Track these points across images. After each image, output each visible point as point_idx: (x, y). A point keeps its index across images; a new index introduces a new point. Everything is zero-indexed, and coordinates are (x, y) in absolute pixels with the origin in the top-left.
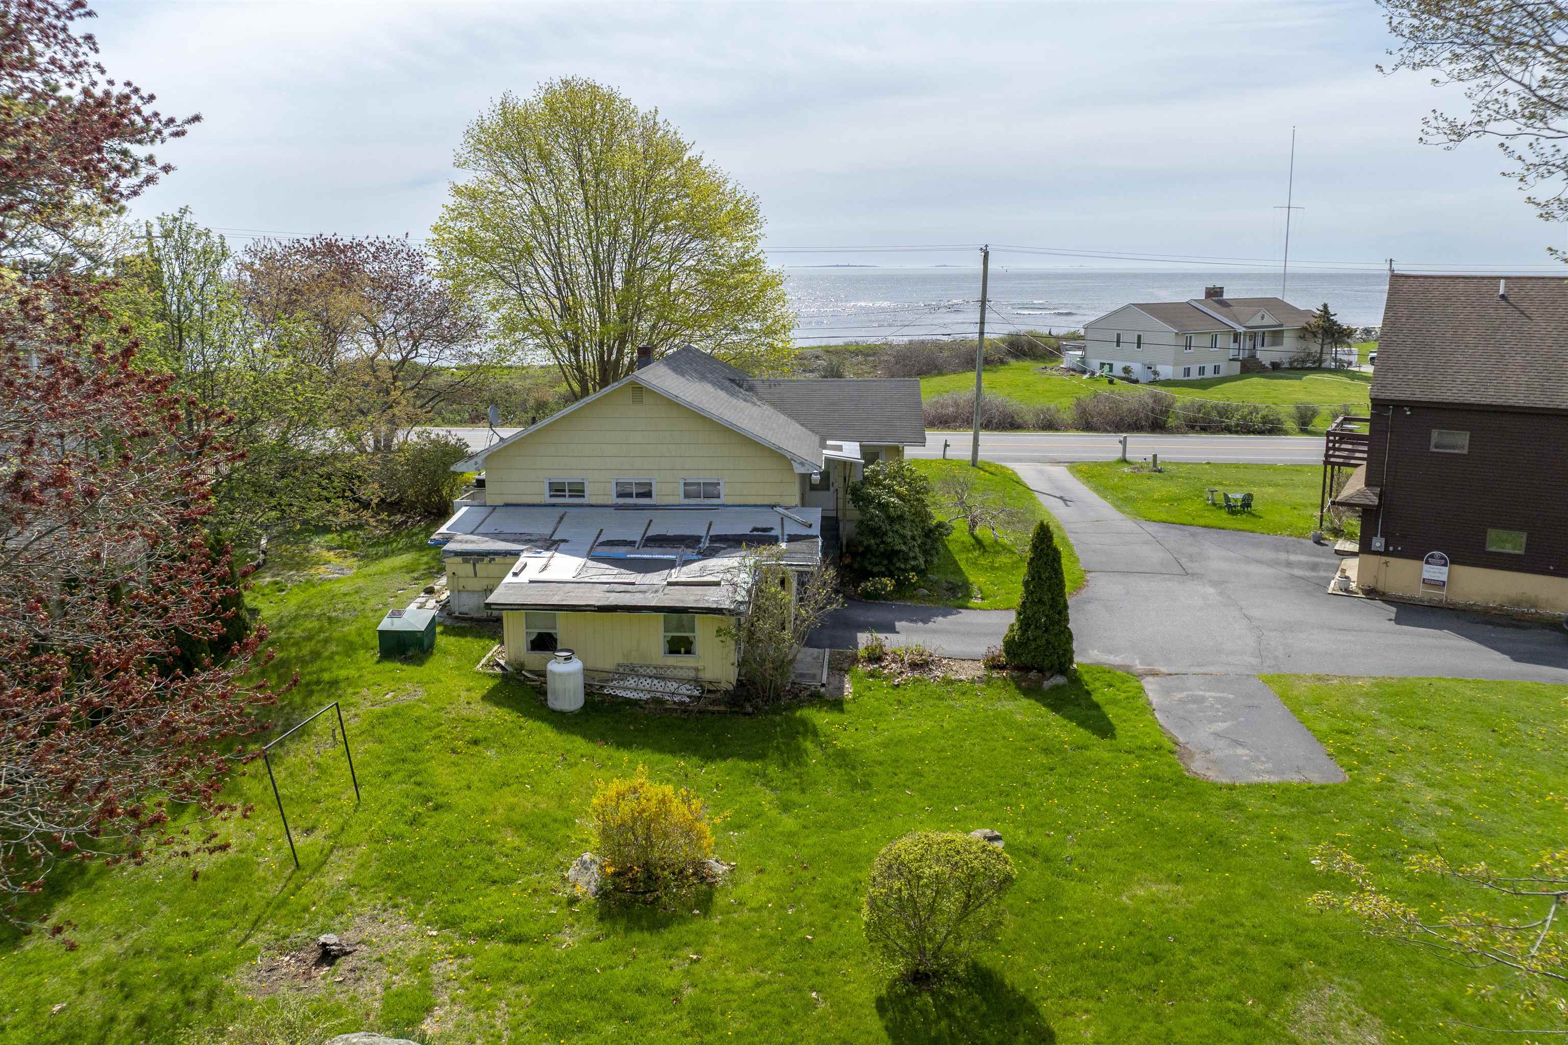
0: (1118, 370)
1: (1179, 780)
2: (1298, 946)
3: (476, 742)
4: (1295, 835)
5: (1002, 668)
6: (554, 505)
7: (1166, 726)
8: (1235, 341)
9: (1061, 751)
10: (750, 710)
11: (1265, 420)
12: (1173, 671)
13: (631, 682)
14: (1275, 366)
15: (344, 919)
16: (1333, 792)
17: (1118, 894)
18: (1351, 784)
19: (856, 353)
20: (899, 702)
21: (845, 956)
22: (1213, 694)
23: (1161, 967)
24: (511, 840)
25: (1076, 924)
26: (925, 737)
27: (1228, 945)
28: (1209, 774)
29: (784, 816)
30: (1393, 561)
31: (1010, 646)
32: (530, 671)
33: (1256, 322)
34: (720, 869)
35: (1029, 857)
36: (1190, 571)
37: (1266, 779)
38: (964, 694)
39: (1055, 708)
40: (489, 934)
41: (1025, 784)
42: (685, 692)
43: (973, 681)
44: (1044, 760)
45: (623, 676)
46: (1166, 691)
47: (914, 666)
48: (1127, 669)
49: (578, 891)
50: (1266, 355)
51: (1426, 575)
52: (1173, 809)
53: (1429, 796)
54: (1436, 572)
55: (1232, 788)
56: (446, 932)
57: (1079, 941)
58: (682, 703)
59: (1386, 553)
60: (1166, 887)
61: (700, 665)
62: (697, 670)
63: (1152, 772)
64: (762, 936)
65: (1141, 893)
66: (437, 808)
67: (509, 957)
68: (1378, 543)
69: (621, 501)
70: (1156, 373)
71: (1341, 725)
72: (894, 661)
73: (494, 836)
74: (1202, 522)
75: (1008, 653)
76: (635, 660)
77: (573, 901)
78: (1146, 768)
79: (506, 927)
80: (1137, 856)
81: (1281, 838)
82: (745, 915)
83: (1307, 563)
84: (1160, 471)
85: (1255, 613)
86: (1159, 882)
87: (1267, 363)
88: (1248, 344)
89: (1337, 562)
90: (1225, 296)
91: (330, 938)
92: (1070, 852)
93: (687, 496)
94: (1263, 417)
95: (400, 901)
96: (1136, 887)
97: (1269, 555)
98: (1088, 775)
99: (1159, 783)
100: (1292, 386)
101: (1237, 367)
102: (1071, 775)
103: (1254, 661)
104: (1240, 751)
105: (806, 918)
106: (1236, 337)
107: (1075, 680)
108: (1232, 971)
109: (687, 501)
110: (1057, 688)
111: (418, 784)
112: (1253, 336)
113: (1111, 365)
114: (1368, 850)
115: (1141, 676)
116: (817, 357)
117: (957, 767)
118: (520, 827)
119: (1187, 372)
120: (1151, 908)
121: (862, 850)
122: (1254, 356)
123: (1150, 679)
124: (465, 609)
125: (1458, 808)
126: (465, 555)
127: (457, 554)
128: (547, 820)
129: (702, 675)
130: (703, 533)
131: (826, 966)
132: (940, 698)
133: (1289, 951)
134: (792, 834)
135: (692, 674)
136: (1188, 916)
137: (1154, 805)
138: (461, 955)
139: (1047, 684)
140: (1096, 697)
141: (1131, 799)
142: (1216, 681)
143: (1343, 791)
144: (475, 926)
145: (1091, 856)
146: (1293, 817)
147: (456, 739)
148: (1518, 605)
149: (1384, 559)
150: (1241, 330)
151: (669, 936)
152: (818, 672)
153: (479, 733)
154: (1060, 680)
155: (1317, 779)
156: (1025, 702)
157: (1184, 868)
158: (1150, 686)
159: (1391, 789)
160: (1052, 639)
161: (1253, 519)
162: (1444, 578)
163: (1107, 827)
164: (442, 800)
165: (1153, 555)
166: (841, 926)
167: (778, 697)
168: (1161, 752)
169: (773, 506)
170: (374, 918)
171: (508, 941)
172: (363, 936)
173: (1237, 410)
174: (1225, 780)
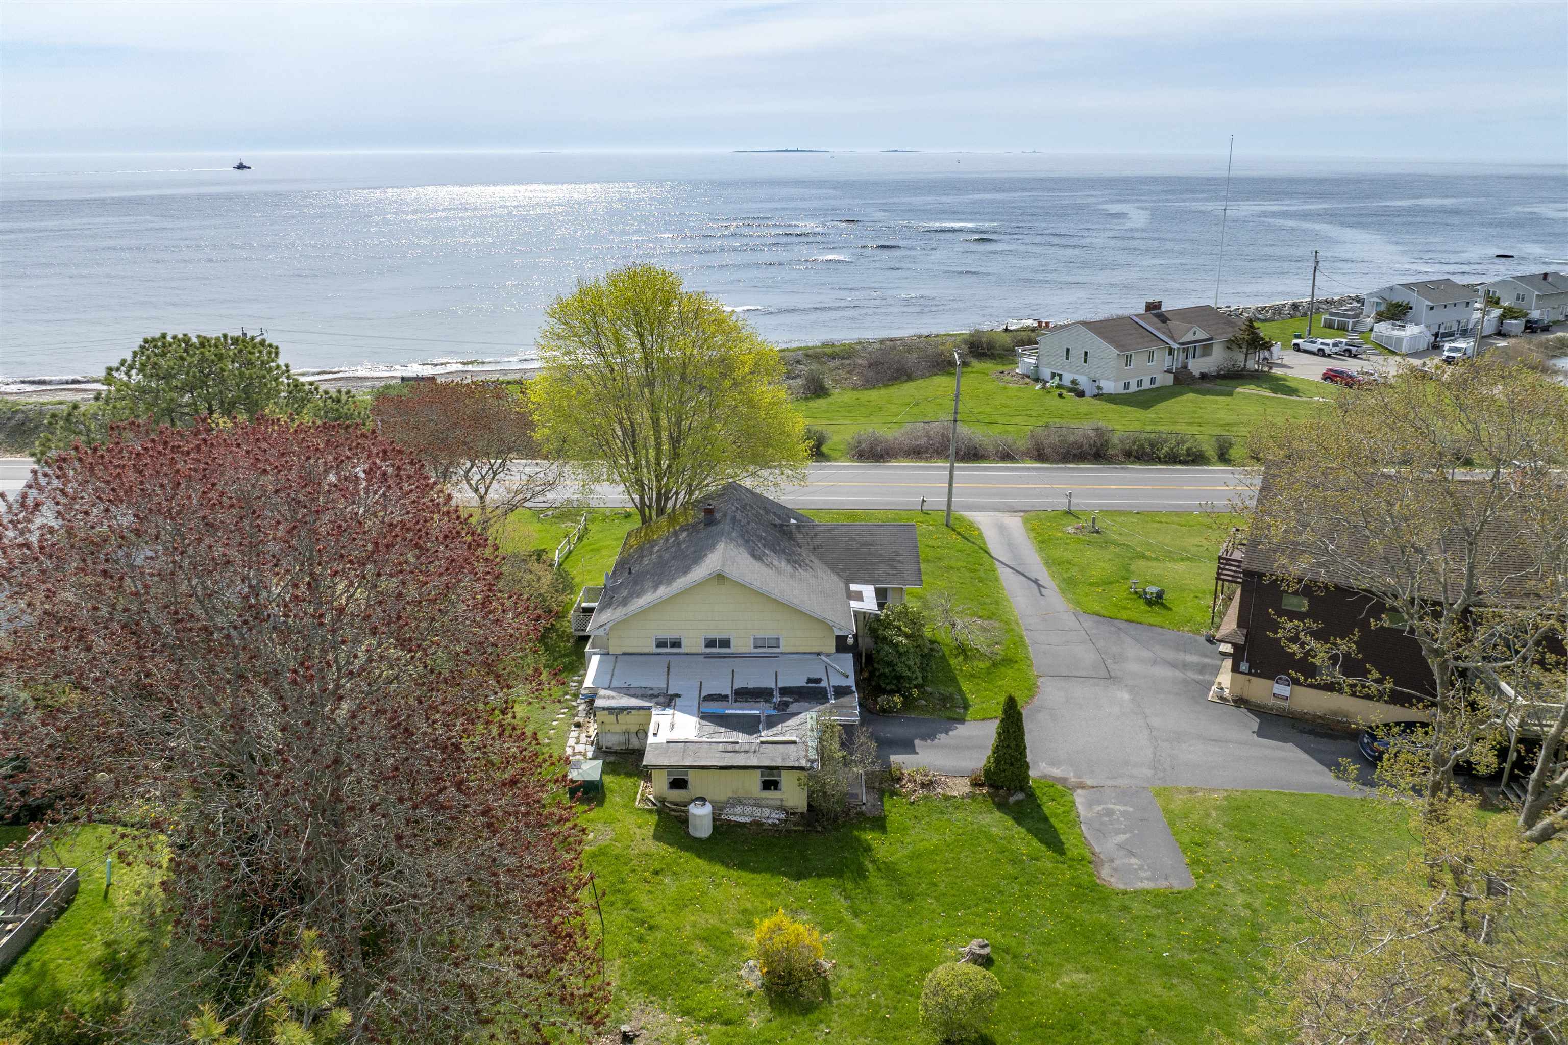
0: (1066, 381)
1: (1094, 887)
2: (1149, 1018)
3: (656, 873)
4: (1157, 933)
5: (982, 785)
6: (659, 654)
7: (1089, 837)
8: (1170, 354)
9: (1022, 861)
10: (819, 829)
11: (1189, 452)
12: (1095, 784)
13: (738, 809)
14: (1204, 377)
15: (626, 1012)
16: (1186, 896)
17: (1054, 982)
18: (1197, 890)
19: (833, 356)
20: (916, 817)
21: (908, 1028)
22: (1122, 808)
23: (1075, 1033)
24: (701, 949)
25: (1031, 1004)
26: (936, 851)
27: (1112, 1017)
28: (1112, 880)
29: (856, 921)
30: (1254, 679)
31: (987, 772)
32: (670, 802)
33: (1189, 337)
34: (828, 966)
35: (1004, 954)
36: (1113, 674)
37: (1147, 885)
38: (957, 808)
39: (1019, 820)
40: (710, 1020)
41: (1000, 892)
42: (776, 816)
43: (963, 798)
44: (1010, 869)
45: (733, 806)
46: (1090, 805)
47: (923, 786)
48: (1063, 781)
49: (751, 986)
50: (1197, 366)
51: (1275, 691)
52: (1089, 912)
53: (1240, 899)
54: (1283, 690)
55: (1125, 893)
56: (686, 1018)
57: (1033, 1015)
58: (775, 824)
59: (1250, 674)
60: (1081, 976)
61: (784, 797)
62: (782, 800)
63: (1077, 881)
64: (861, 1015)
65: (1066, 980)
66: (651, 928)
67: (726, 1034)
68: (1244, 667)
69: (709, 650)
70: (1099, 388)
71: (1197, 839)
72: (909, 781)
73: (691, 948)
74: (1125, 615)
75: (986, 777)
76: (741, 793)
77: (750, 994)
78: (1073, 878)
79: (719, 1014)
80: (1066, 951)
81: (1149, 935)
82: (848, 1001)
83: (1198, 664)
84: (1097, 532)
85: (1155, 722)
86: (1077, 971)
87: (1196, 373)
88: (1182, 356)
89: (1219, 663)
90: (1163, 309)
91: (625, 1028)
92: (1027, 951)
93: (755, 647)
94: (1188, 450)
95: (653, 998)
96: (1064, 975)
97: (1171, 655)
98: (1039, 883)
99: (1081, 891)
100: (1216, 402)
101: (1170, 380)
102: (1028, 883)
103: (1149, 773)
104: (1133, 861)
105: (883, 1001)
106: (1171, 351)
107: (1031, 795)
108: (1112, 1036)
109: (756, 650)
110: (1018, 803)
111: (634, 910)
112: (1186, 351)
113: (1060, 376)
114: (1196, 945)
115: (1073, 789)
116: (798, 362)
117: (957, 877)
118: (704, 940)
119: (1127, 386)
120: (1071, 992)
121: (908, 951)
122: (1185, 367)
123: (1079, 791)
124: (610, 744)
125: (1254, 911)
126: (610, 710)
127: (604, 709)
128: (717, 933)
129: (785, 803)
130: (773, 686)
131: (899, 1034)
132: (942, 813)
133: (1142, 1021)
134: (864, 937)
135: (779, 803)
136: (1092, 998)
137: (1076, 908)
138: (699, 1034)
139: (1012, 799)
140: (1046, 811)
141: (1063, 903)
142: (1123, 794)
143: (1191, 896)
144: (702, 1014)
145: (1039, 953)
146: (1158, 917)
147: (644, 871)
148: (1335, 714)
149: (1248, 677)
150: (1175, 346)
151: (812, 1017)
152: (858, 791)
153: (657, 866)
154: (1020, 796)
155: (1177, 886)
156: (998, 815)
157: (1091, 961)
158: (1080, 797)
159: (1219, 894)
160: (1017, 771)
161: (1164, 612)
162: (1287, 694)
163: (1049, 927)
164: (652, 922)
165: (1087, 656)
166: (903, 1007)
167: (836, 818)
168: (1084, 862)
169: (819, 654)
170: (642, 1011)
171: (722, 1024)
172: (642, 1024)
173: (1166, 441)
174: (1122, 887)
